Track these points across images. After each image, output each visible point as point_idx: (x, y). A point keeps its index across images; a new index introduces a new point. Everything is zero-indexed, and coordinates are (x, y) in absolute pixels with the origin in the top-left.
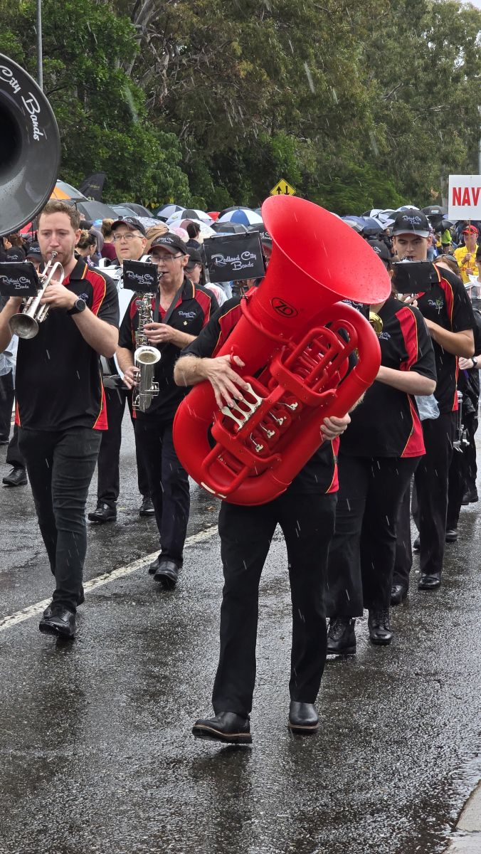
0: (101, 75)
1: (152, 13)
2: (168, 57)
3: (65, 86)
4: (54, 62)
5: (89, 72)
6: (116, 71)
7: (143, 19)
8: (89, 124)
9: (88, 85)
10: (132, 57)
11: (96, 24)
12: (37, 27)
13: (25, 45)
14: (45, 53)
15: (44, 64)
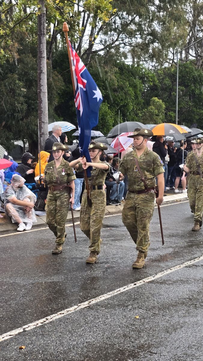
0: (197, 92)
3: (185, 95)
4: (182, 88)
5: (193, 91)
8: (192, 108)
9: (193, 95)
11: (196, 75)
12: (177, 76)
13: (172, 82)
14: (179, 85)
15: (178, 88)
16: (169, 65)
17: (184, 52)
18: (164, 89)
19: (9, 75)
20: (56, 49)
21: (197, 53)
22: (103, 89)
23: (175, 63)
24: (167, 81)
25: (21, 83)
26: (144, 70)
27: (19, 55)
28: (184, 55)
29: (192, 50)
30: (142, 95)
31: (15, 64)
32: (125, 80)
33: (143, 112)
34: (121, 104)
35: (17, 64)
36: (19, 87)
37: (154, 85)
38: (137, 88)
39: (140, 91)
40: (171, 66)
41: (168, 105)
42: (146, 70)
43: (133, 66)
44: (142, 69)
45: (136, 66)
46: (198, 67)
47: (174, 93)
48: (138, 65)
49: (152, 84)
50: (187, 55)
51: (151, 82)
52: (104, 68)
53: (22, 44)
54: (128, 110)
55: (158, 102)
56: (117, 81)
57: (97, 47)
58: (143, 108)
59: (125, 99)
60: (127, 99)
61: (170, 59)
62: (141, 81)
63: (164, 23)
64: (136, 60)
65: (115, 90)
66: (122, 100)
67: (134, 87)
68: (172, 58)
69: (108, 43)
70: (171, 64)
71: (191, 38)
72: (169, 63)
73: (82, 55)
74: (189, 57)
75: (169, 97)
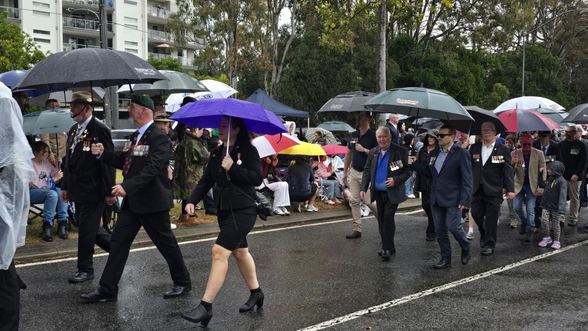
0: (545, 76)
1: (566, 54)
2: (572, 70)
3: (531, 80)
4: (528, 73)
5: (541, 76)
6: (551, 75)
7: (562, 56)
9: (540, 80)
10: (557, 70)
11: (545, 59)
12: (523, 61)
13: (518, 67)
14: (525, 69)
15: (525, 73)
16: (513, 49)
17: (530, 35)
18: (508, 75)
19: (345, 64)
20: (392, 37)
21: (545, 35)
22: (442, 76)
23: (520, 46)
24: (512, 66)
25: (357, 72)
26: (486, 55)
27: (355, 44)
28: (530, 39)
29: (540, 32)
30: (484, 81)
31: (350, 53)
32: (465, 65)
33: (485, 98)
34: (461, 91)
35: (352, 52)
36: (355, 76)
37: (497, 69)
38: (478, 74)
39: (482, 76)
40: (516, 49)
41: (512, 91)
42: (488, 55)
43: (473, 51)
44: (484, 54)
45: (477, 50)
46: (547, 50)
47: (519, 78)
48: (480, 50)
49: (494, 69)
50: (534, 38)
51: (494, 67)
52: (443, 54)
53: (358, 34)
54: (468, 97)
55: (501, 88)
56: (457, 67)
57: (435, 32)
58: (484, 94)
59: (465, 85)
60: (468, 85)
61: (515, 43)
62: (482, 66)
63: (509, 5)
64: (476, 45)
65: (454, 77)
66: (461, 86)
67: (475, 73)
68: (517, 42)
69: (447, 29)
70: (515, 47)
71: (538, 20)
72: (514, 47)
73: (420, 42)
74: (536, 40)
75: (513, 83)
